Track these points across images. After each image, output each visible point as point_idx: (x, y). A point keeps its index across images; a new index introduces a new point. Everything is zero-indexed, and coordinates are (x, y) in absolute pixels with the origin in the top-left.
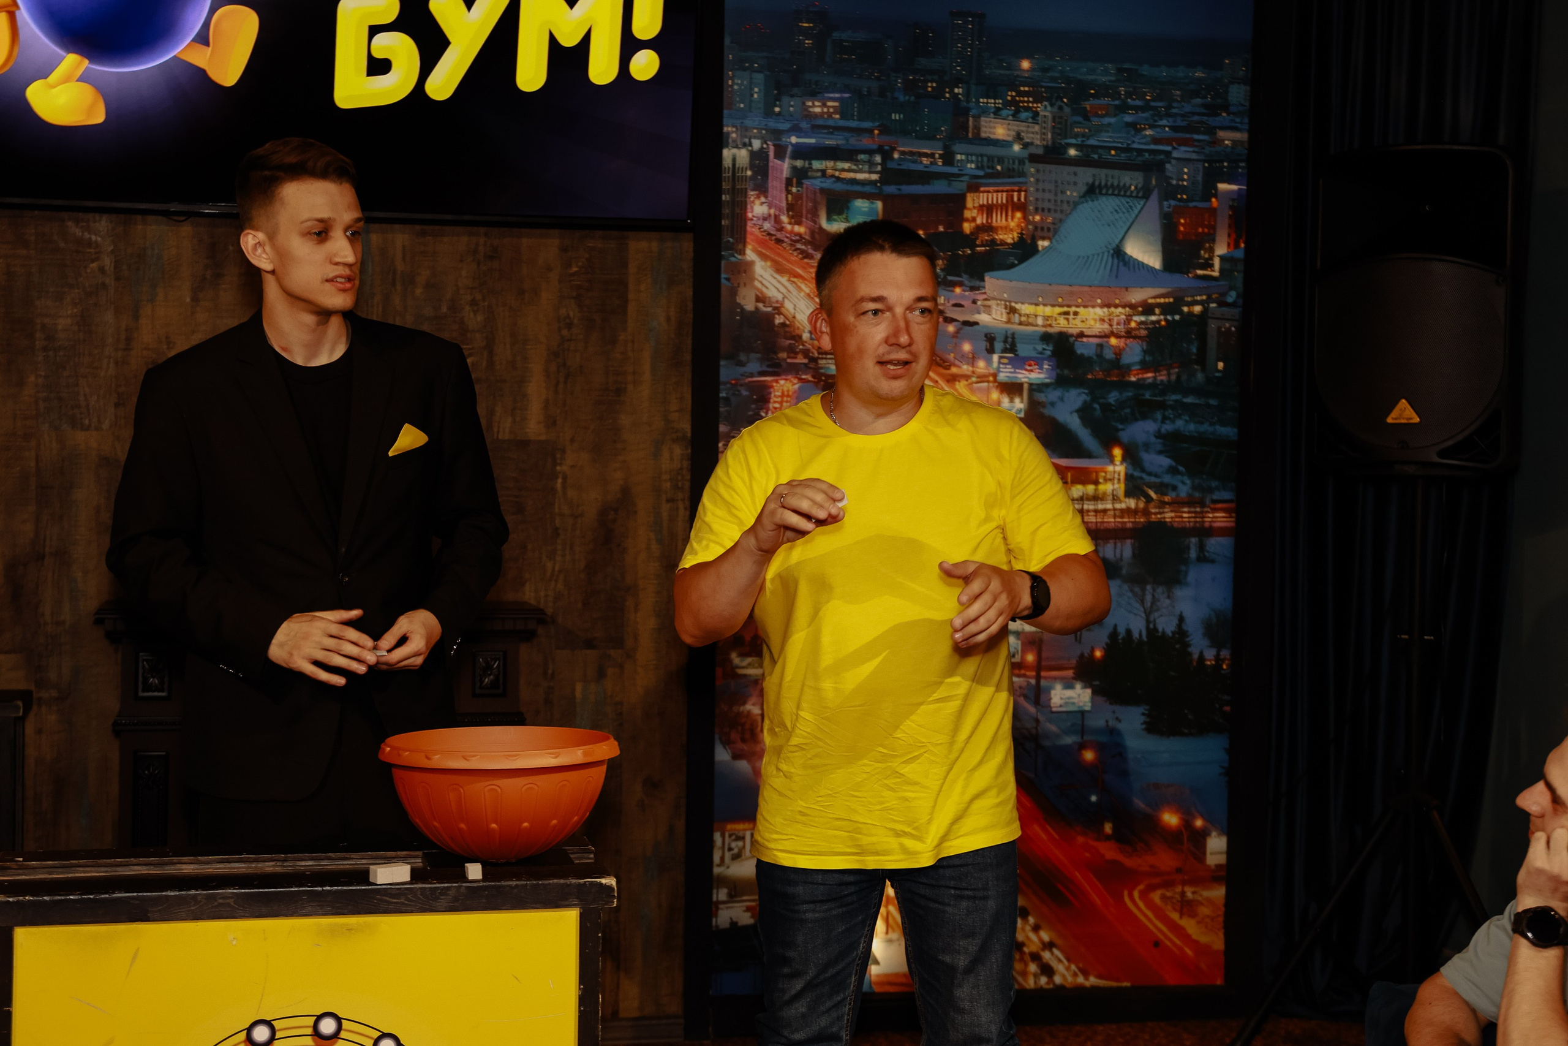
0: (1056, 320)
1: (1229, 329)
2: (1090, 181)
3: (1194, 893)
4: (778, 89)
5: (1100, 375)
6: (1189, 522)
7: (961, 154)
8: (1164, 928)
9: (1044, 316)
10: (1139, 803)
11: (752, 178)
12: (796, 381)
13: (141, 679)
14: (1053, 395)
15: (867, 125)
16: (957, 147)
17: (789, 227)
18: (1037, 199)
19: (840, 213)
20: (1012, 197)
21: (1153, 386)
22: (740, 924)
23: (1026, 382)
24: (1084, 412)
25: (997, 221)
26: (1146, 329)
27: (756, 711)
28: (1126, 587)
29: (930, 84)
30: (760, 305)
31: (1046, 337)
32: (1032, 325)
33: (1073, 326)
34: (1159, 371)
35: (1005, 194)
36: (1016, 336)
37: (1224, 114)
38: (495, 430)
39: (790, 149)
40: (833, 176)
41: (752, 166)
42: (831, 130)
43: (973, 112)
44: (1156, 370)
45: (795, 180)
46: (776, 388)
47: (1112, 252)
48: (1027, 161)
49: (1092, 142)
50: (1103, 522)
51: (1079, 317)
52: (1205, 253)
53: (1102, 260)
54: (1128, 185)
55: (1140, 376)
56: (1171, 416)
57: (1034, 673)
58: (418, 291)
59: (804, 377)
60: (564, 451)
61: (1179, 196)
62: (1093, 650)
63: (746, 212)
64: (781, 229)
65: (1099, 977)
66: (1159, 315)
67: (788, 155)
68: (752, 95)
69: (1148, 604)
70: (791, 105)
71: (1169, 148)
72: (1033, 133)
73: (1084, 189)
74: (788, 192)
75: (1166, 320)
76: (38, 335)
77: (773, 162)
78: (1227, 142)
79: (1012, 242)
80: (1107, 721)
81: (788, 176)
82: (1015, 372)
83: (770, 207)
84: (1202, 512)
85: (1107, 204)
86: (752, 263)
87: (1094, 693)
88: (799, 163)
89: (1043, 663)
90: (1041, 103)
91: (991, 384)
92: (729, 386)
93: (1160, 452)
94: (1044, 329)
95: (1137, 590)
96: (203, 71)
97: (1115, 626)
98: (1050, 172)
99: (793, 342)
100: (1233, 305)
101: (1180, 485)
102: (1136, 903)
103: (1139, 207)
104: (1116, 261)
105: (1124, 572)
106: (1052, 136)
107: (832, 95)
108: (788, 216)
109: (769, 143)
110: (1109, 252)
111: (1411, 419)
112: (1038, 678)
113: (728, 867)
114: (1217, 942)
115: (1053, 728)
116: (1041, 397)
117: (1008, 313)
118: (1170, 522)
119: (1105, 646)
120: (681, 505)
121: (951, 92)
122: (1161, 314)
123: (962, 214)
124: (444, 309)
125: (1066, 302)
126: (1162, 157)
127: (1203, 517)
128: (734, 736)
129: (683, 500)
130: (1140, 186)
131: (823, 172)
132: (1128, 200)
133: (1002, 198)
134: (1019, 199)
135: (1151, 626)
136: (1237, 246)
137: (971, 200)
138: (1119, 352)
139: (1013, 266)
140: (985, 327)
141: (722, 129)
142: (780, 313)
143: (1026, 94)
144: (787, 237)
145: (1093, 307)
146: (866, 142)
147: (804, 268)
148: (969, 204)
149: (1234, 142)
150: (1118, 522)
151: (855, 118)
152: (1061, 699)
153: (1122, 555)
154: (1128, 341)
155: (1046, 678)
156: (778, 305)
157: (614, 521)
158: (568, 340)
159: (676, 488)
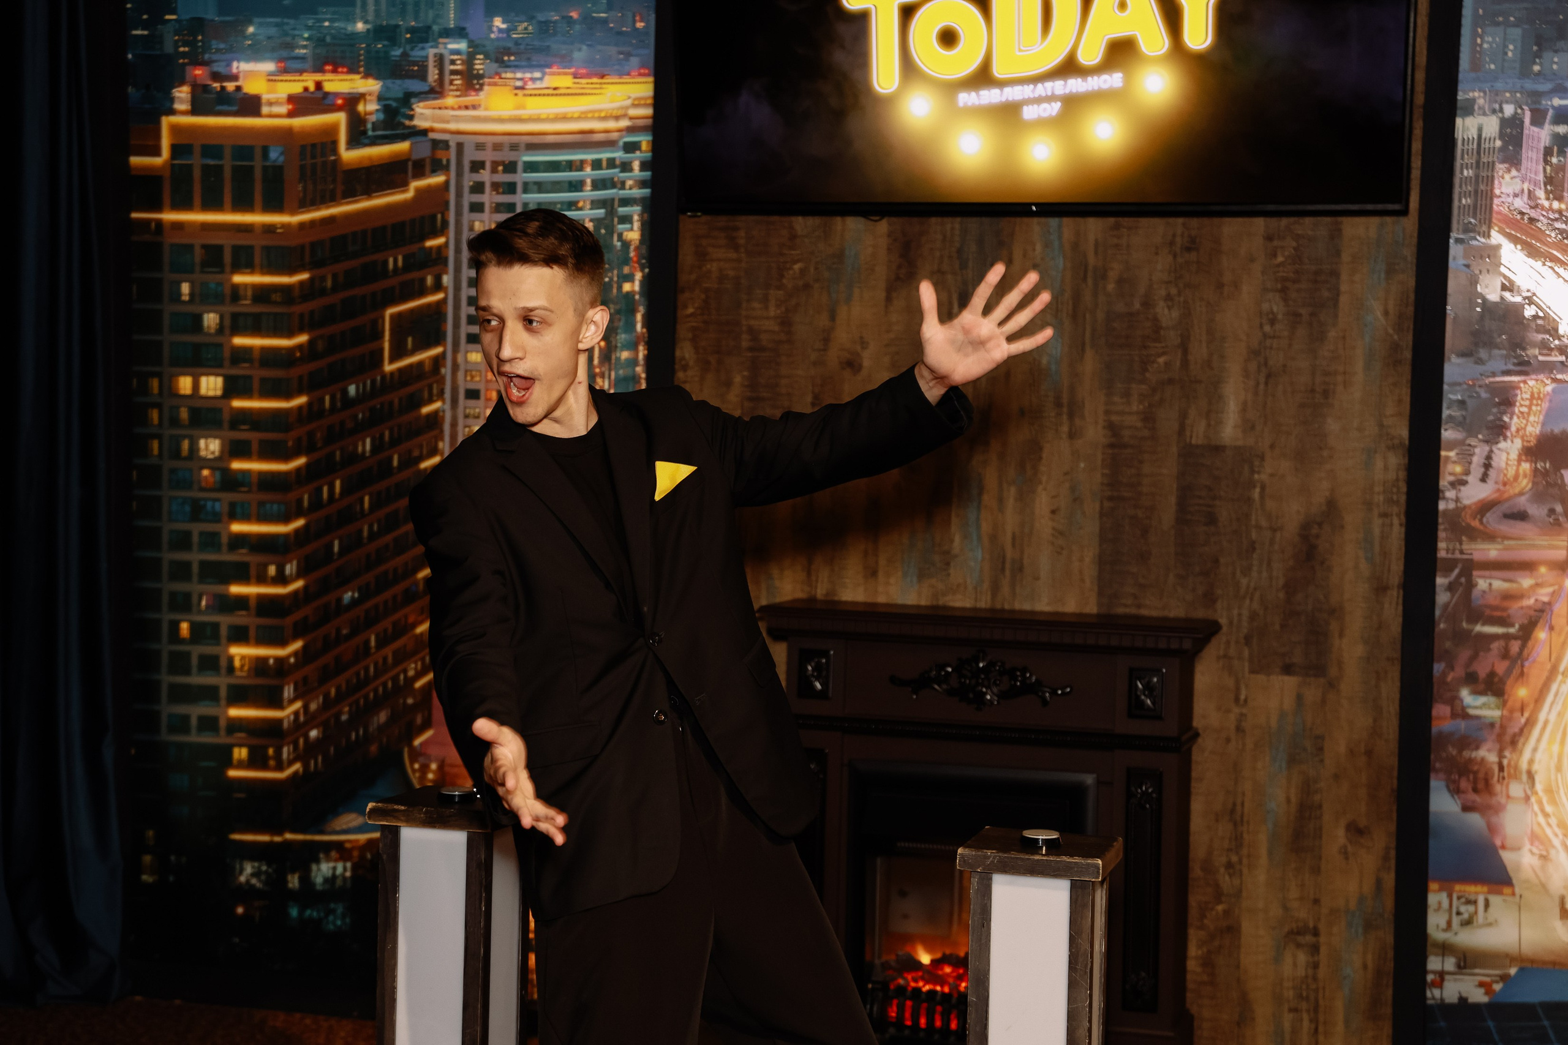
4: (1538, 45)
11: (1501, 149)
12: (1548, 382)
17: (1546, 204)
22: (1470, 1000)
27: (1492, 758)
38: (1188, 433)
39: (1551, 113)
41: (1502, 135)
45: (1555, 149)
46: (1523, 390)
58: (1111, 287)
59: (1559, 376)
60: (1262, 458)
63: (1492, 190)
64: (1536, 206)
67: (1547, 121)
68: (1506, 54)
70: (1555, 62)
74: (1546, 162)
76: (745, 336)
77: (1529, 129)
81: (1547, 145)
83: (1523, 181)
86: (1498, 247)
88: (1561, 129)
92: (1465, 386)
99: (1548, 336)
108: (1546, 191)
109: (1525, 107)
113: (1456, 934)
120: (1396, 521)
124: (1137, 306)
128: (1464, 784)
129: (1398, 515)
142: (1532, 304)
144: (1544, 216)
156: (1529, 294)
157: (1317, 536)
158: (1270, 337)
159: (1390, 501)
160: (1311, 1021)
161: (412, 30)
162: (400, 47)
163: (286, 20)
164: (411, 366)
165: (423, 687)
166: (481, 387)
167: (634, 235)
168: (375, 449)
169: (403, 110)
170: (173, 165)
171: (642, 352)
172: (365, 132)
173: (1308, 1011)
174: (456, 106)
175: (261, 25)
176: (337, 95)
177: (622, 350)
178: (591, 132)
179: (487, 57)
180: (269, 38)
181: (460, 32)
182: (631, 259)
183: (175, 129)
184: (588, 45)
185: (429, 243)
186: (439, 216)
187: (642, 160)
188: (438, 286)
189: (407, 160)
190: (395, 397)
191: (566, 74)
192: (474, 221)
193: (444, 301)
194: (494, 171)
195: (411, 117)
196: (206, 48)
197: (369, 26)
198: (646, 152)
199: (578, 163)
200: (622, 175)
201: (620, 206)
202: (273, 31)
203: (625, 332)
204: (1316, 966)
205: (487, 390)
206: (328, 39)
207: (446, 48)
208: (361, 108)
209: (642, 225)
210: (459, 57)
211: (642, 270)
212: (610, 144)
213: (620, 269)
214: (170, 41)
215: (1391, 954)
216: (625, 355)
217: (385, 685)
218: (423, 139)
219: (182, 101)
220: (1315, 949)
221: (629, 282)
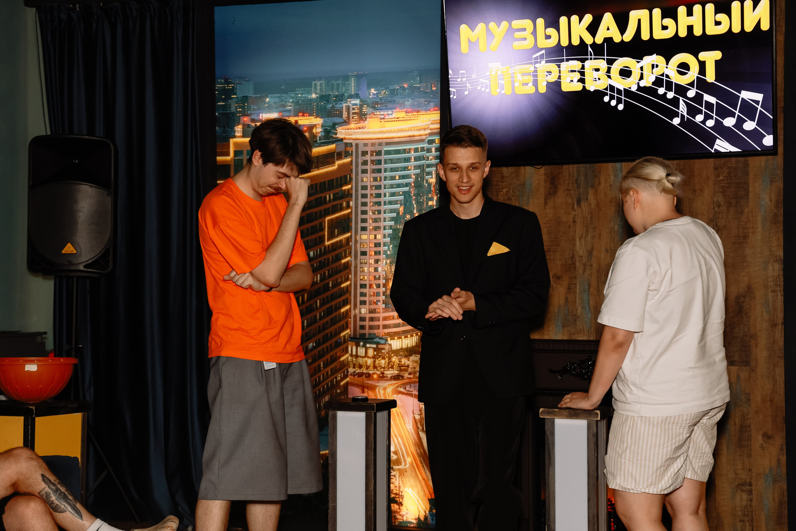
120: (779, 294)
129: (780, 291)
157: (743, 302)
158: (718, 213)
159: (777, 285)
160: (750, 526)
161: (336, 96)
162: (331, 104)
163: (282, 95)
164: (337, 242)
165: (344, 384)
166: (367, 250)
167: (433, 180)
168: (321, 280)
169: (332, 131)
170: (235, 160)
172: (316, 141)
173: (748, 521)
174: (355, 128)
175: (272, 97)
176: (304, 125)
178: (414, 136)
179: (368, 106)
180: (275, 103)
181: (357, 96)
182: (432, 190)
183: (236, 144)
184: (411, 99)
185: (344, 188)
186: (348, 176)
188: (348, 207)
189: (335, 152)
190: (330, 256)
191: (402, 112)
192: (363, 178)
193: (351, 212)
194: (372, 155)
195: (336, 134)
196: (249, 108)
197: (318, 96)
199: (408, 150)
200: (427, 154)
201: (426, 168)
202: (277, 100)
204: (751, 500)
205: (370, 251)
206: (300, 102)
207: (350, 103)
208: (314, 131)
210: (356, 107)
211: (437, 196)
212: (422, 141)
213: (427, 195)
214: (234, 107)
215: (786, 494)
217: (327, 384)
218: (342, 143)
219: (239, 132)
220: (750, 492)
221: (431, 201)
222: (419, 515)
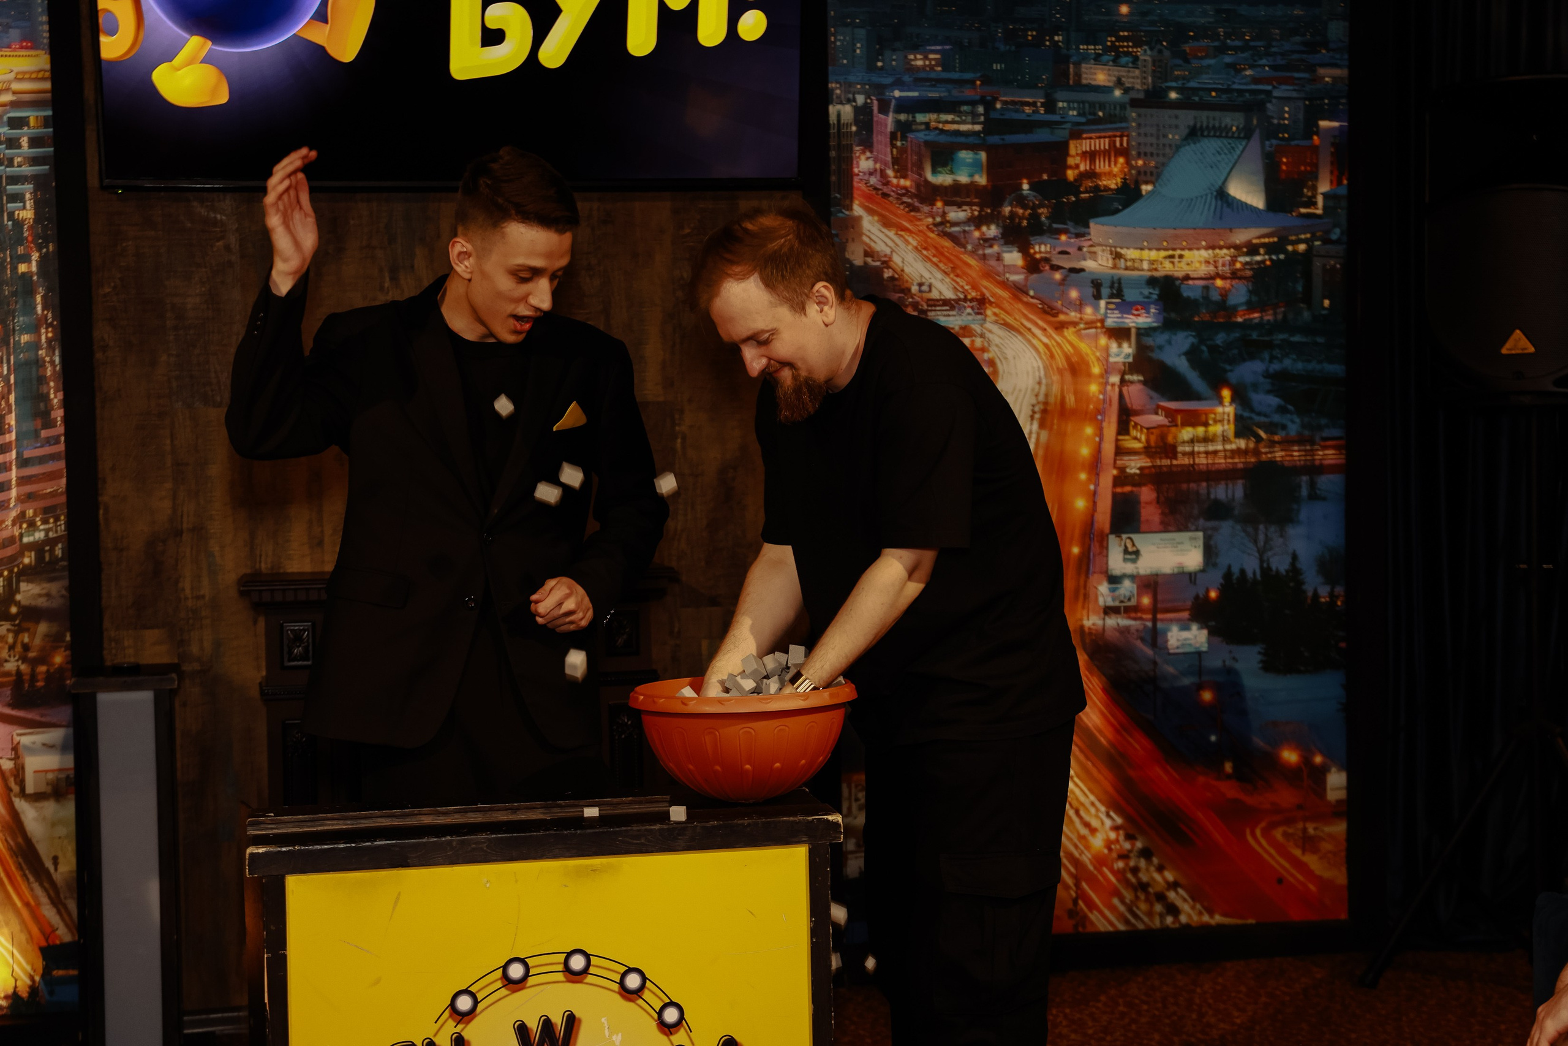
0: (1161, 263)
1: (1334, 267)
2: (1191, 123)
3: (1315, 829)
4: (879, 44)
5: (1207, 318)
6: (1300, 460)
7: (1063, 101)
8: (1287, 865)
9: (1149, 261)
10: (1258, 742)
11: (857, 133)
13: (286, 649)
14: (1161, 339)
15: (968, 76)
16: (1059, 95)
17: (895, 181)
18: (1139, 144)
19: (945, 165)
20: (1115, 142)
21: (1260, 325)
23: (1134, 327)
24: (1192, 355)
25: (1100, 167)
26: (1251, 269)
28: (1238, 527)
29: (1030, 33)
30: (869, 260)
31: (1152, 281)
32: (1138, 269)
33: (1178, 269)
34: (1265, 311)
35: (1107, 140)
36: (1122, 282)
37: (1324, 51)
39: (893, 103)
40: (936, 128)
41: (856, 121)
42: (934, 83)
43: (1074, 59)
44: (1262, 310)
45: (899, 134)
47: (1215, 193)
48: (1128, 106)
49: (1192, 84)
50: (1214, 464)
51: (1184, 260)
52: (1308, 192)
53: (1205, 202)
54: (1229, 126)
55: (1247, 317)
56: (1279, 356)
57: (1149, 616)
60: (682, 412)
61: (1281, 135)
62: (1207, 591)
63: (852, 168)
64: (887, 183)
65: (1224, 915)
66: (1263, 255)
67: (891, 110)
68: (855, 51)
69: (1261, 543)
70: (894, 60)
71: (1269, 88)
72: (1133, 78)
73: (1186, 132)
74: (893, 146)
75: (1271, 260)
76: (168, 315)
77: (878, 116)
78: (1327, 79)
79: (1116, 187)
80: (1224, 662)
81: (893, 130)
82: (1122, 317)
83: (876, 162)
84: (1312, 450)
85: (1210, 145)
86: (860, 218)
87: (1210, 633)
88: (903, 117)
89: (1159, 606)
90: (1140, 47)
91: (1099, 330)
93: (1269, 392)
94: (1149, 274)
95: (1250, 529)
96: (322, 48)
97: (1229, 567)
98: (1152, 116)
99: (903, 295)
100: (1337, 242)
101: (1289, 424)
102: (1258, 841)
103: (1241, 148)
104: (1219, 203)
105: (1236, 512)
106: (1152, 79)
107: (933, 48)
108: (894, 170)
109: (873, 98)
110: (1212, 194)
111: (1526, 349)
112: (1154, 620)
113: (855, 818)
114: (1340, 877)
115: (1170, 669)
116: (1149, 341)
117: (1114, 259)
118: (1281, 461)
119: (1220, 587)
121: (1051, 40)
122: (1266, 253)
123: (1066, 161)
125: (1170, 246)
126: (1263, 96)
127: (1314, 455)
130: (1241, 126)
131: (927, 124)
132: (1230, 141)
133: (1105, 144)
134: (1121, 144)
135: (1265, 565)
136: (1340, 183)
137: (1075, 147)
138: (1225, 294)
139: (1117, 211)
140: (1091, 273)
141: (827, 85)
142: (889, 267)
143: (1125, 39)
144: (893, 191)
145: (1198, 249)
146: (968, 93)
147: (910, 221)
148: (1072, 151)
149: (1334, 78)
150: (1229, 463)
151: (957, 69)
152: (1178, 640)
153: (1233, 495)
154: (1234, 282)
155: (1162, 620)
156: (886, 259)
157: (734, 479)
167: (27, 214)
171: (45, 335)
177: (21, 334)
182: (26, 238)
187: (31, 136)
198: (34, 128)
200: (7, 151)
201: (7, 184)
203: (24, 315)
209: (34, 202)
211: (39, 250)
213: (13, 248)
216: (25, 338)
221: (24, 262)
222: (16, 987)
